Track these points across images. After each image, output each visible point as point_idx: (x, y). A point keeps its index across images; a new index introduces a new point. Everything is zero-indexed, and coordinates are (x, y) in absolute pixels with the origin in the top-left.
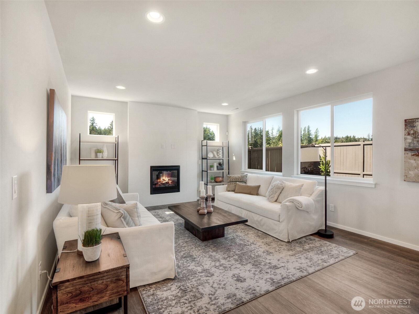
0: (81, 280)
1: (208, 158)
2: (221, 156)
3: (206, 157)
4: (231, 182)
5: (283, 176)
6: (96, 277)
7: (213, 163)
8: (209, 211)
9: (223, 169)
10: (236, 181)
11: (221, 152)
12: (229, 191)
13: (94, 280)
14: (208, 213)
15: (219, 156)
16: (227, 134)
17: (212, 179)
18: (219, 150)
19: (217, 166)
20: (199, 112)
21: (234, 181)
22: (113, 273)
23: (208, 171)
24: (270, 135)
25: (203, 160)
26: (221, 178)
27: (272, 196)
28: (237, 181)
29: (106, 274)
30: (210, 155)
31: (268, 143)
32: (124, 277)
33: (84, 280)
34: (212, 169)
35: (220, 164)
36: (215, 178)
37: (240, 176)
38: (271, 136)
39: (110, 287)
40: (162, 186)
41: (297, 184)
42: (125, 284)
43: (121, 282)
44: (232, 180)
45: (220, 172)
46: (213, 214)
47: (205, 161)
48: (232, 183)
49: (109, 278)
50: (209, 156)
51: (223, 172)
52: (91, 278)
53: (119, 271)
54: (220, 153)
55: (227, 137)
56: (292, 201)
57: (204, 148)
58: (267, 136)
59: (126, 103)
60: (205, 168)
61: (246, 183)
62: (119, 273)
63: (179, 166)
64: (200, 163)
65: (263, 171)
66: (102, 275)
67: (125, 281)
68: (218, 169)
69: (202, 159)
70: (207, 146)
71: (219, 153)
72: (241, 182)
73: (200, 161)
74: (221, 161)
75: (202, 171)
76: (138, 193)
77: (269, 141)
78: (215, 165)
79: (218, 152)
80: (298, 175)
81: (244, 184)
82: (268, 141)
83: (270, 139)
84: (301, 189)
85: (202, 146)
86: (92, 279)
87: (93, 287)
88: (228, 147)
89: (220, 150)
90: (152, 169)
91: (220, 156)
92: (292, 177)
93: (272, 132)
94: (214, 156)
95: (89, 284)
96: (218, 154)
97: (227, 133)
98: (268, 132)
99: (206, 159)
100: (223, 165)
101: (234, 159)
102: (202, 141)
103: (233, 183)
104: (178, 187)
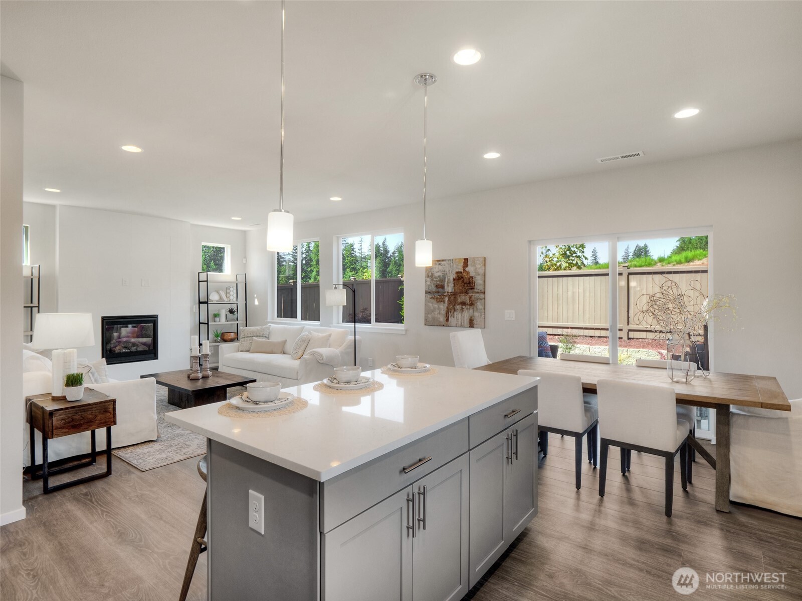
0: (72, 410)
1: (209, 302)
2: (233, 298)
3: (206, 301)
4: (245, 337)
5: (321, 325)
6: (86, 407)
7: (219, 310)
8: (204, 375)
9: (236, 319)
10: (253, 336)
11: (233, 291)
12: (242, 351)
13: (84, 411)
14: (203, 377)
15: (229, 297)
16: (244, 262)
17: (217, 336)
18: (229, 289)
19: (226, 315)
20: (192, 225)
21: (250, 337)
22: (101, 405)
23: (209, 323)
24: (355, 251)
25: (201, 305)
26: (232, 334)
27: (296, 351)
28: (255, 336)
29: (94, 406)
30: (214, 297)
31: (353, 268)
32: (111, 409)
33: (76, 409)
34: (217, 319)
35: (231, 311)
36: (223, 334)
37: (259, 328)
38: (358, 255)
39: (98, 418)
40: (124, 351)
41: (325, 335)
42: (112, 416)
43: (109, 414)
44: (246, 334)
45: (232, 324)
46: (210, 378)
47: (203, 306)
48: (246, 339)
49: (98, 410)
50: (211, 297)
51: (237, 324)
52: (82, 408)
53: (107, 404)
54: (232, 293)
55: (245, 266)
56: (313, 354)
57: (203, 285)
58: (351, 254)
59: (53, 207)
60: (203, 319)
61: (268, 338)
62: (106, 406)
63: (156, 315)
64: (196, 310)
65: (297, 321)
66: (91, 407)
67: (113, 413)
68: (227, 320)
69: (200, 303)
70: (207, 281)
71: (229, 293)
72: (260, 336)
73: (196, 307)
74: (234, 307)
75: (200, 323)
76: (86, 359)
77: (355, 264)
78: (223, 312)
79: (228, 291)
80: (338, 324)
81: (264, 340)
82: (352, 265)
83: (357, 261)
84: (328, 339)
85: (199, 282)
86: (82, 410)
87: (83, 416)
88: (246, 284)
89: (231, 289)
90: (105, 321)
91: (231, 298)
92: (330, 327)
93: (359, 248)
94: (221, 298)
95: (80, 414)
96: (228, 295)
97: (244, 260)
98: (353, 246)
99: (207, 303)
100: (237, 313)
101: (257, 303)
102: (199, 273)
103: (249, 339)
104: (155, 351)
